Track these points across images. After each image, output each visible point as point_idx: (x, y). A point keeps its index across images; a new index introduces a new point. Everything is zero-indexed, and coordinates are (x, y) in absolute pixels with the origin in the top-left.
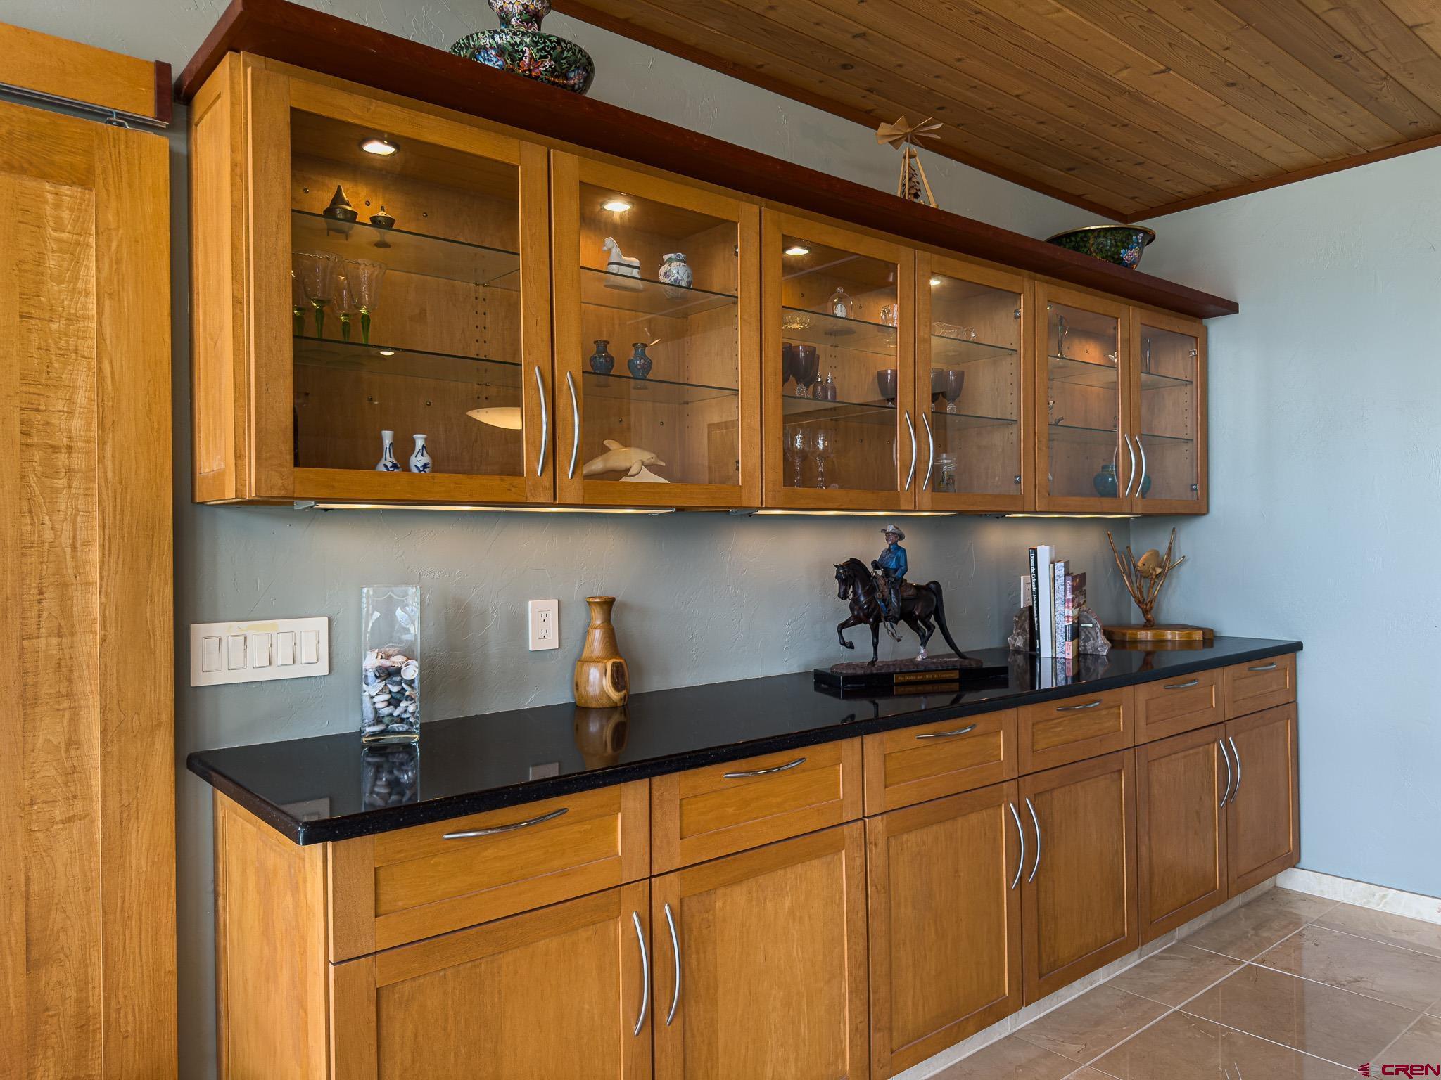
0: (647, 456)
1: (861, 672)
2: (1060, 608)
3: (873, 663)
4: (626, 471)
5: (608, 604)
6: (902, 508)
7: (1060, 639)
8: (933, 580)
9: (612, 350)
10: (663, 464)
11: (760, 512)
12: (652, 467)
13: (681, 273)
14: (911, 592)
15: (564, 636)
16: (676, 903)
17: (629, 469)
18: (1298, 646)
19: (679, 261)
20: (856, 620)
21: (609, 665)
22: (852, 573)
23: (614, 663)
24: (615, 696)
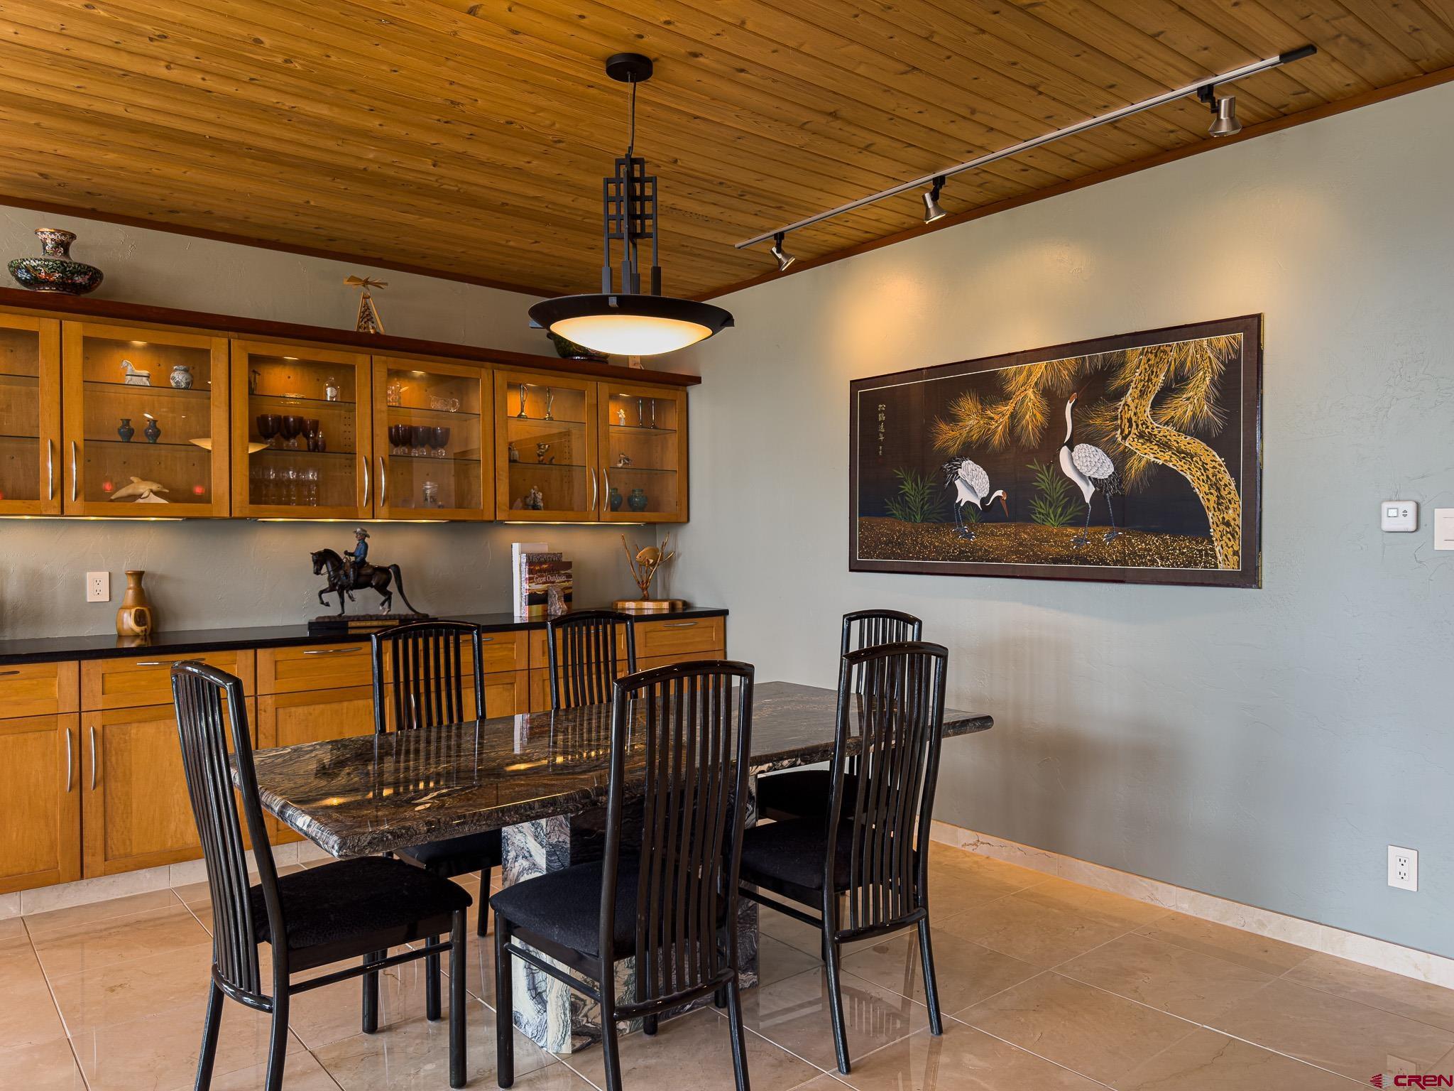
0: (155, 487)
1: (333, 620)
2: (524, 584)
3: (340, 615)
4: (140, 496)
5: (139, 576)
6: (360, 517)
7: (524, 604)
8: (393, 564)
9: (132, 424)
10: (167, 491)
11: (260, 520)
12: (156, 493)
13: (180, 377)
14: (369, 571)
15: (114, 594)
16: (99, 729)
17: (142, 495)
18: (724, 613)
19: (180, 370)
20: (331, 589)
21: (133, 611)
22: (324, 558)
23: (136, 611)
24: (137, 629)
